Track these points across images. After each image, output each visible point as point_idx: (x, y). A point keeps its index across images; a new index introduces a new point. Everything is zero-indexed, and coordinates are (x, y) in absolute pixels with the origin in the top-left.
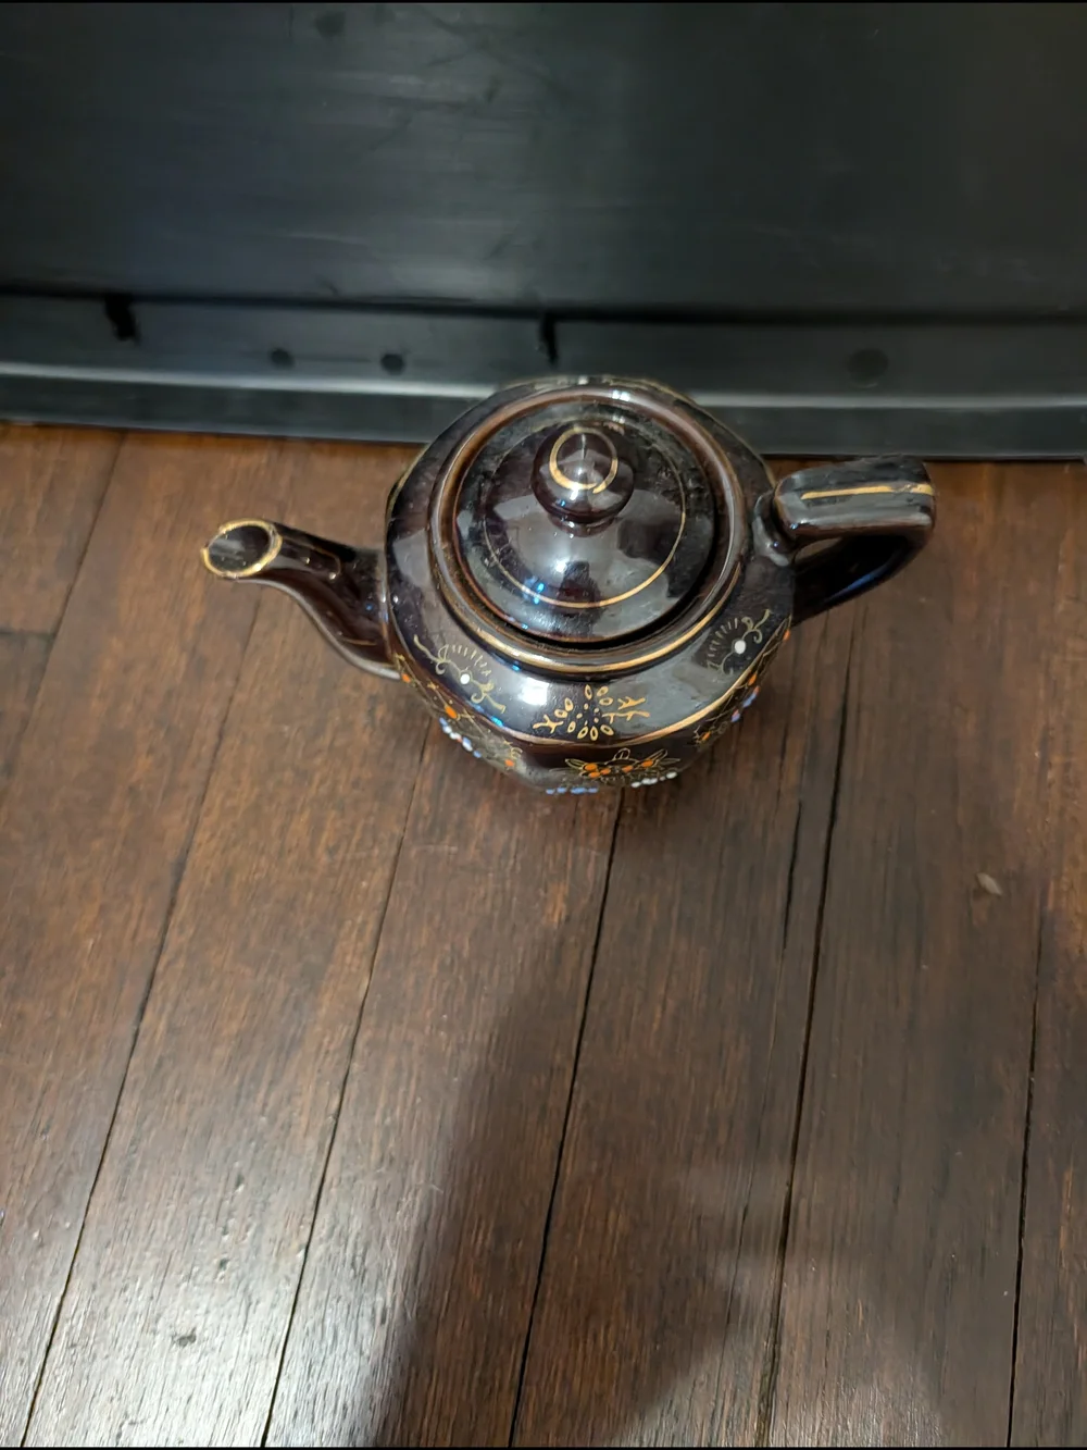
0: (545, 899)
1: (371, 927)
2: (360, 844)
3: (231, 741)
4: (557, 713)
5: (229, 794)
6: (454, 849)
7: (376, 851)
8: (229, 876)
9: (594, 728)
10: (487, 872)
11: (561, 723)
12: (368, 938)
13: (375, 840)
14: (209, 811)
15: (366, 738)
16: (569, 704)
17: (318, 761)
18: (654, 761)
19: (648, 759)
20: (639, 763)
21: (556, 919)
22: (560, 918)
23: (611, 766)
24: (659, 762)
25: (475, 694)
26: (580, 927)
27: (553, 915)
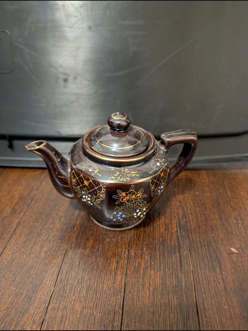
0: (110, 263)
1: (56, 272)
2: (55, 250)
3: (21, 227)
4: (115, 175)
5: (17, 240)
6: (82, 251)
7: (59, 252)
8: (13, 261)
9: (124, 178)
10: (92, 257)
11: (116, 177)
12: (55, 276)
13: (59, 249)
14: (10, 244)
15: (58, 225)
16: (118, 173)
17: (44, 231)
18: (140, 194)
19: (139, 192)
20: (136, 194)
21: (113, 267)
22: (115, 267)
23: (129, 195)
24: (142, 195)
25: (93, 173)
26: (121, 269)
27: (113, 266)
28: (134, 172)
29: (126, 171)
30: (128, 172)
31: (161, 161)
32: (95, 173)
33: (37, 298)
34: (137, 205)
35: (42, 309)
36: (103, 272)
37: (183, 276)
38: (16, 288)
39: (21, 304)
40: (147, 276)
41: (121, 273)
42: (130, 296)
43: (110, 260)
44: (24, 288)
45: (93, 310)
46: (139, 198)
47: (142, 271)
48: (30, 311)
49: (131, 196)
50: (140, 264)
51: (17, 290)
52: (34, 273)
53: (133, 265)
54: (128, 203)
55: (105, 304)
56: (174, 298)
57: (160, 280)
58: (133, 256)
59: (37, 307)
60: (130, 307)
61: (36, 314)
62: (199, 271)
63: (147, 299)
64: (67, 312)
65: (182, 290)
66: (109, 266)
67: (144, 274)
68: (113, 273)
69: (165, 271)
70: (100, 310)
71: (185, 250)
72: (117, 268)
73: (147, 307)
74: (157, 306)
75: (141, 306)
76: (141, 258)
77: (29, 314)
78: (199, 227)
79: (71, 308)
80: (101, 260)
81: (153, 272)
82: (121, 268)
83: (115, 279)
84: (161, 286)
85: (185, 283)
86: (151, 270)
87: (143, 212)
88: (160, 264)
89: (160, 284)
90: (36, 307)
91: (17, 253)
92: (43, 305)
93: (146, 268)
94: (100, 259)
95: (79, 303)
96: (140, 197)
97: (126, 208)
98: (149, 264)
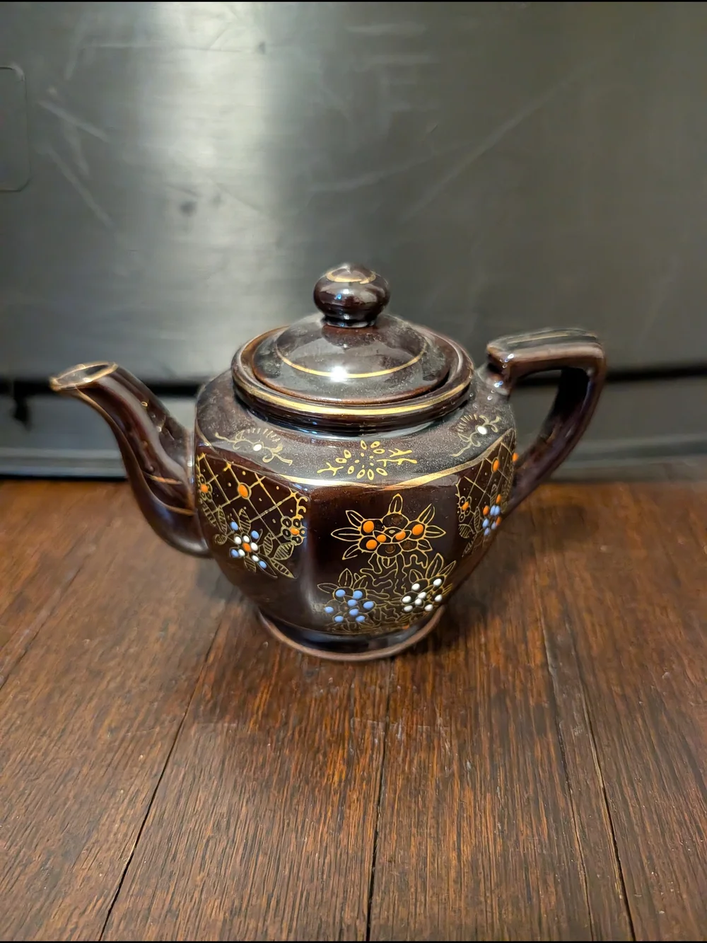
0: (325, 763)
1: (145, 795)
2: (142, 723)
3: (37, 652)
4: (337, 460)
5: (23, 690)
6: (234, 725)
7: (157, 729)
9: (370, 470)
10: (265, 744)
11: (342, 467)
12: (140, 807)
13: (157, 720)
15: (157, 646)
16: (347, 453)
17: (112, 663)
18: (424, 526)
19: (418, 520)
20: (411, 527)
21: (336, 778)
22: (340, 777)
23: (386, 529)
24: (427, 529)
25: (266, 457)
26: (361, 785)
27: (333, 775)
28: (400, 453)
29: (375, 448)
30: (380, 451)
31: (490, 421)
32: (274, 455)
33: (76, 877)
34: (414, 566)
35: (91, 914)
36: (303, 793)
37: (575, 808)
38: (8, 844)
39: (22, 897)
40: (451, 808)
41: (361, 797)
42: (395, 873)
43: (325, 755)
44: (37, 845)
45: (265, 920)
46: (420, 542)
47: (431, 793)
48: (51, 921)
49: (392, 532)
50: (424, 768)
51: (13, 851)
52: (71, 795)
53: (403, 771)
54: (383, 558)
55: (307, 900)
56: (545, 882)
57: (497, 820)
58: (400, 742)
59: (75, 909)
60: (394, 911)
61: (71, 931)
62: (628, 791)
63: (451, 883)
64: (175, 926)
65: (572, 856)
66: (322, 776)
67: (440, 800)
68: (336, 798)
69: (509, 791)
70: (292, 919)
71: (575, 725)
72: (348, 781)
73: (455, 912)
74: (489, 909)
75: (432, 909)
76: (430, 748)
77: (46, 931)
78: (618, 652)
79: (191, 911)
80: (296, 754)
81: (469, 794)
82: (362, 779)
83: (342, 818)
84: (499, 841)
85: (583, 831)
86: (462, 788)
87: (434, 593)
88: (494, 768)
89: (495, 834)
90: (73, 908)
91: (20, 732)
92: (97, 901)
93: (447, 781)
94: (291, 752)
95: (219, 895)
96: (422, 538)
97: (375, 576)
98: (455, 767)
